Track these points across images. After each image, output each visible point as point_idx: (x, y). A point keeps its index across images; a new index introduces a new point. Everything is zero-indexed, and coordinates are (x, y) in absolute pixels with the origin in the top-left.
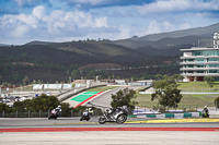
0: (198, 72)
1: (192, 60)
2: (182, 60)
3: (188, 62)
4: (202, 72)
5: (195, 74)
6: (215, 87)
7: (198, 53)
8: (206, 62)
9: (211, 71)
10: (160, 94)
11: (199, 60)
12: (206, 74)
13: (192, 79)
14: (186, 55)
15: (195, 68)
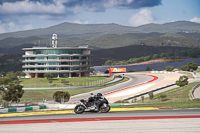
0: (39, 69)
1: (33, 58)
2: (24, 59)
3: (30, 61)
4: (43, 69)
5: (36, 71)
6: (54, 83)
7: (39, 52)
8: (46, 60)
9: (50, 69)
10: (3, 90)
11: (39, 58)
12: (46, 71)
13: (33, 75)
14: (27, 54)
15: (36, 66)
